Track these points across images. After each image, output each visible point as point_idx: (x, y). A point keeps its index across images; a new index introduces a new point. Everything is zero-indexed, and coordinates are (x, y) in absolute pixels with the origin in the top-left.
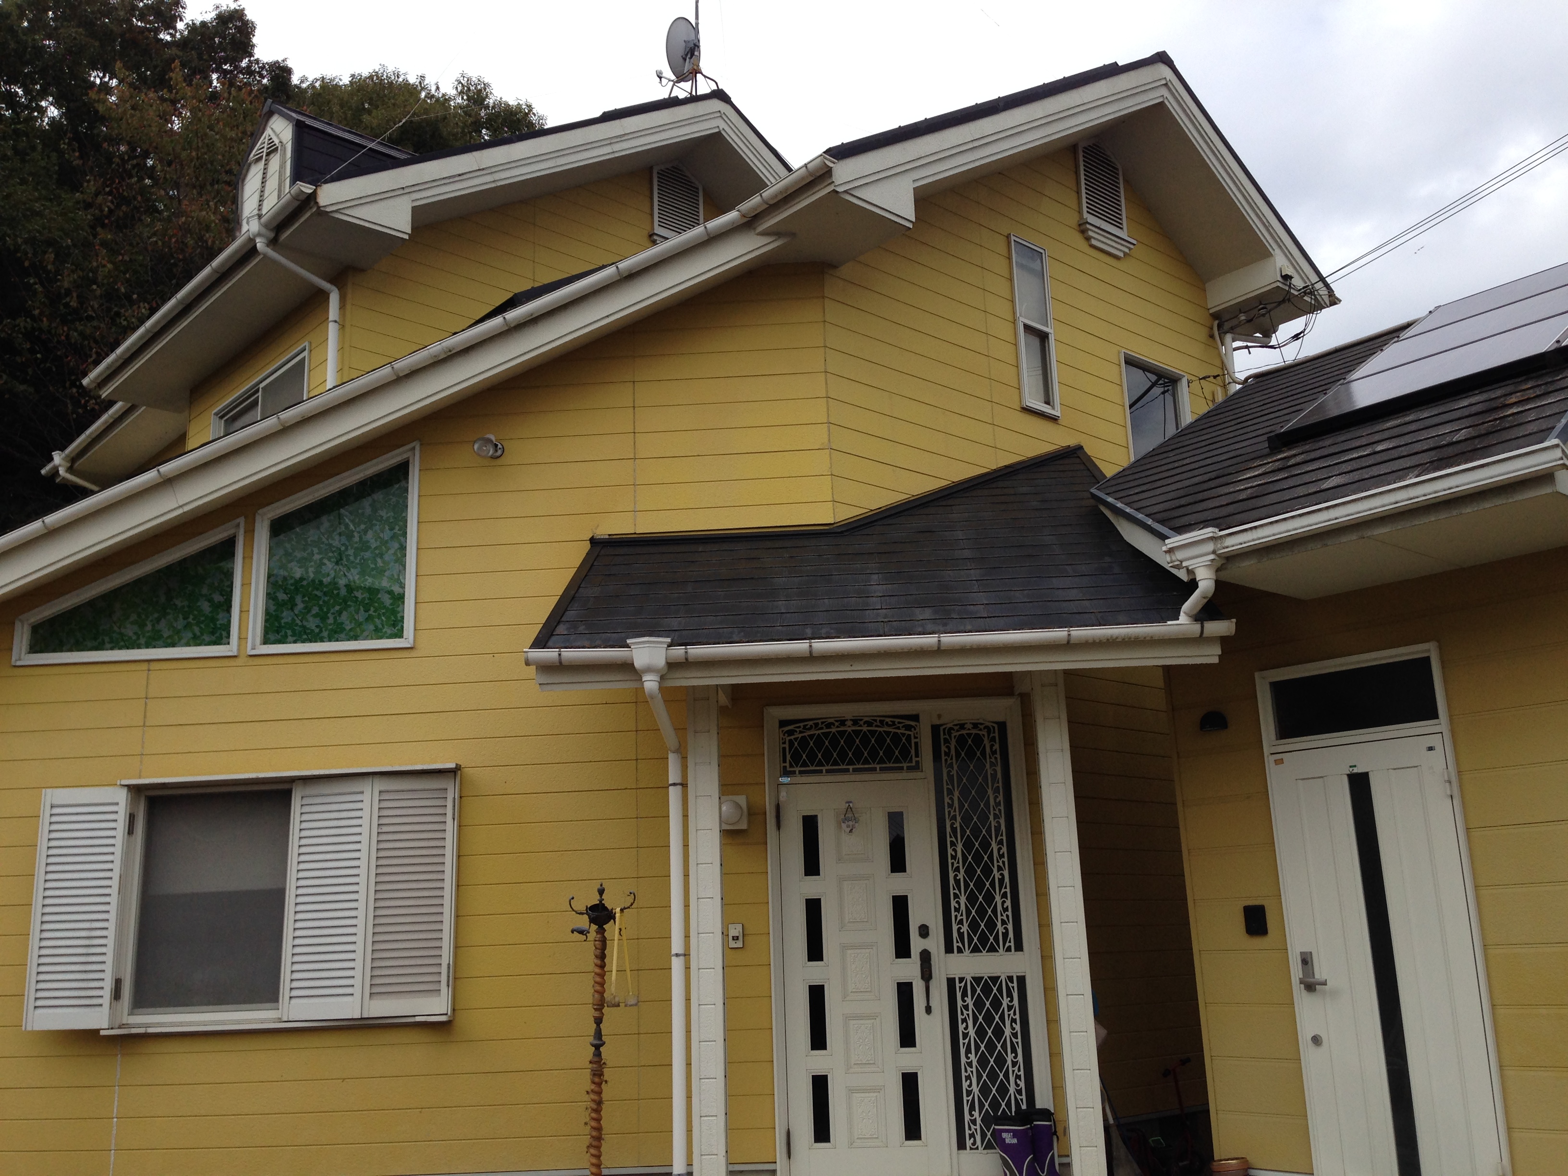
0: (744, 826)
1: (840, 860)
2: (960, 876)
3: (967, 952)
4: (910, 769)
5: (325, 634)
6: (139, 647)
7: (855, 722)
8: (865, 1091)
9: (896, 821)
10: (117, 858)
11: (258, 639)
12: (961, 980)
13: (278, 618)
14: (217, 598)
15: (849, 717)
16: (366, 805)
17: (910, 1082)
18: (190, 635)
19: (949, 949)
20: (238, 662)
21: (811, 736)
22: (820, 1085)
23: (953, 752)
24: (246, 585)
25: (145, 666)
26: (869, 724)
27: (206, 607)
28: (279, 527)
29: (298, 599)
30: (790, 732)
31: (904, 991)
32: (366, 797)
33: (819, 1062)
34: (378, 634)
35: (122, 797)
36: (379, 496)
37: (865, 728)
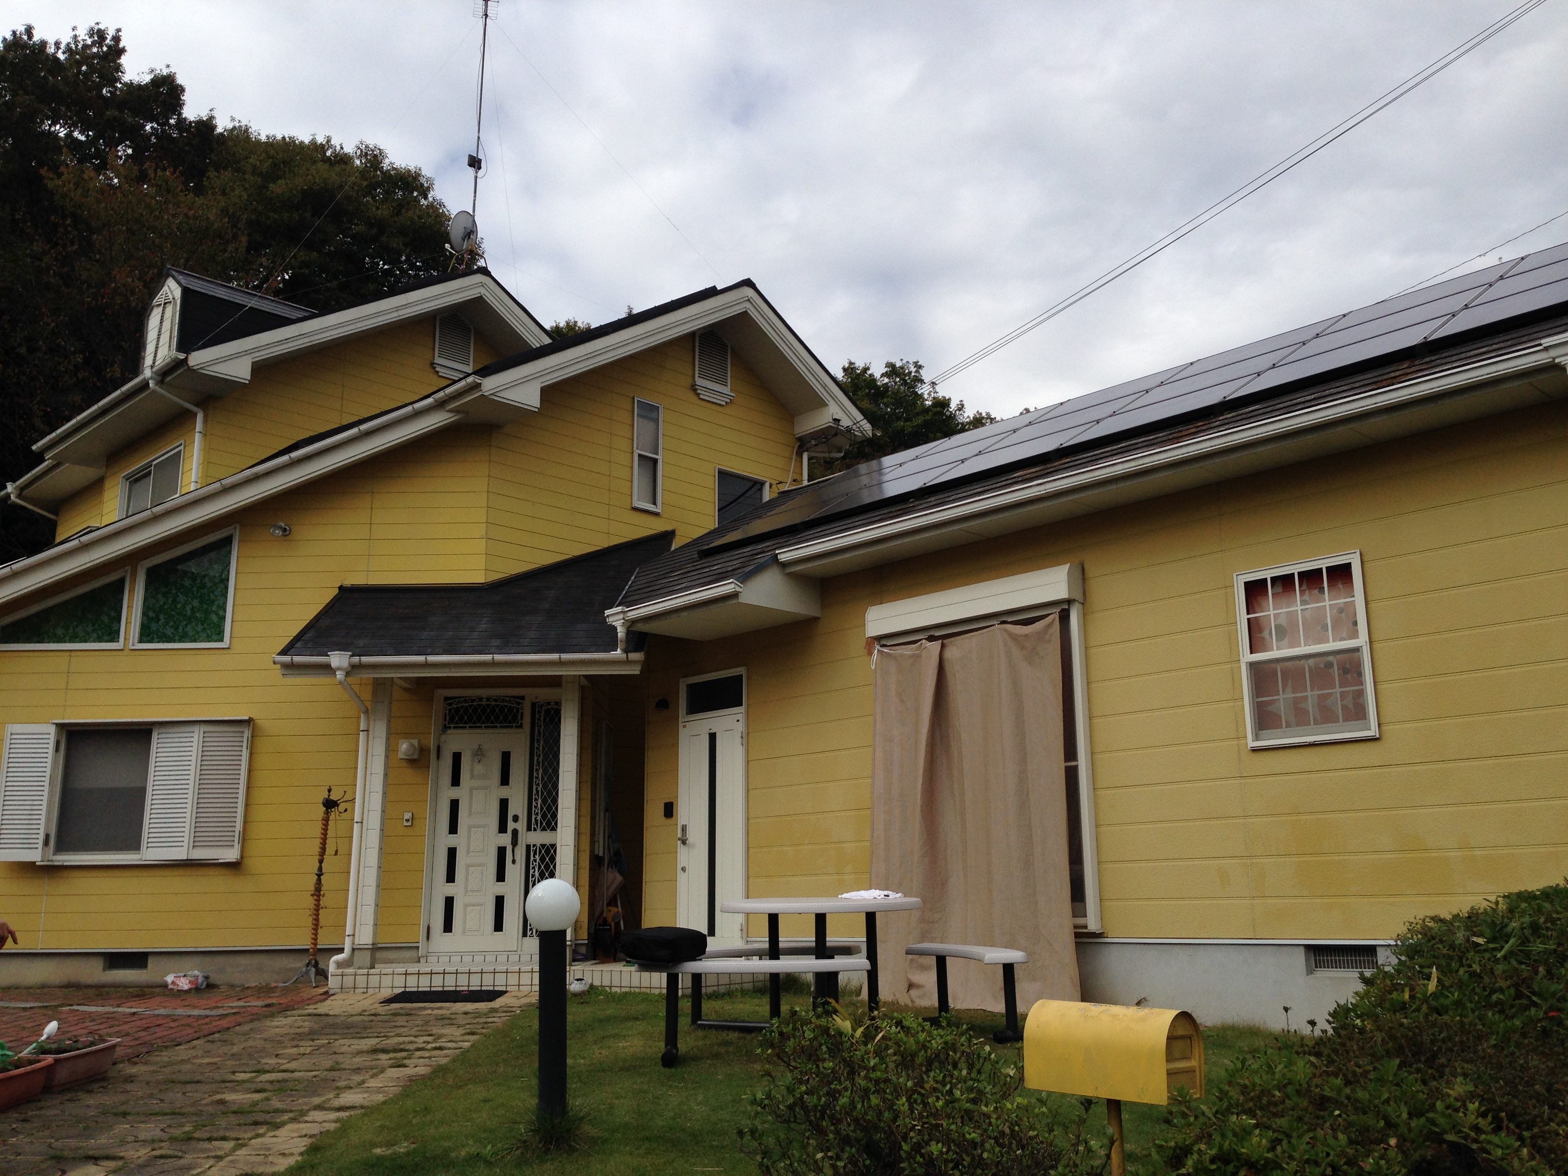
0: (415, 757)
1: (472, 777)
2: (539, 789)
3: (539, 830)
4: (516, 727)
5: (177, 638)
6: (65, 642)
7: (488, 699)
8: (474, 905)
9: (506, 758)
10: (49, 765)
11: (136, 640)
12: (534, 846)
13: (148, 628)
14: (113, 614)
15: (485, 696)
16: (195, 739)
17: (500, 901)
18: (95, 635)
19: (529, 829)
20: (126, 652)
21: (462, 707)
22: (449, 902)
23: (542, 718)
24: (130, 607)
25: (68, 653)
26: (496, 700)
27: (106, 619)
28: (152, 574)
29: (162, 617)
30: (450, 704)
31: (502, 851)
32: (196, 735)
33: (450, 890)
34: (209, 639)
35: (52, 730)
36: (212, 555)
37: (493, 703)
